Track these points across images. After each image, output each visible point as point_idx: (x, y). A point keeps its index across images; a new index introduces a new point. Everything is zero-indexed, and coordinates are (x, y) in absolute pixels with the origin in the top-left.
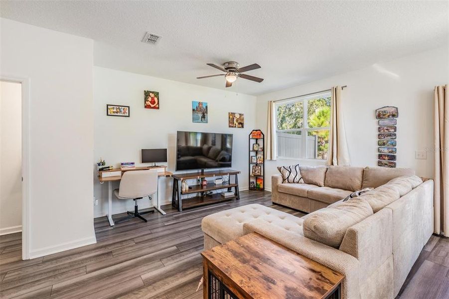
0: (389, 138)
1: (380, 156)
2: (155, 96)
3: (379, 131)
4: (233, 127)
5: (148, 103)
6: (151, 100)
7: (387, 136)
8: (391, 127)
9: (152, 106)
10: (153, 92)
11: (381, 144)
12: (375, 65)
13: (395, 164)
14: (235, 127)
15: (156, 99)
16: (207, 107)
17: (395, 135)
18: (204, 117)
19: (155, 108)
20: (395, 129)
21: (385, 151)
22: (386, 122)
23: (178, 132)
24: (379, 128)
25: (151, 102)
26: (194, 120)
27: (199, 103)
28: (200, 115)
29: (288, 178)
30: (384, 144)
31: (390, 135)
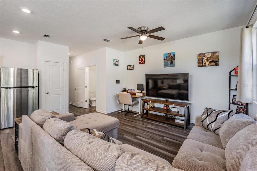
2: (143, 57)
4: (202, 66)
5: (140, 61)
6: (142, 60)
9: (142, 62)
10: (142, 56)
14: (205, 66)
15: (143, 59)
16: (174, 55)
18: (172, 62)
19: (143, 63)
23: (146, 75)
25: (141, 61)
26: (165, 66)
27: (168, 54)
28: (169, 62)
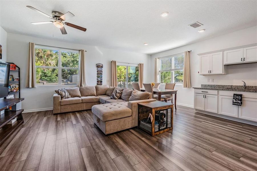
0: (100, 75)
1: (98, 81)
3: (98, 72)
7: (99, 74)
8: (101, 71)
11: (98, 77)
12: (96, 47)
13: (102, 84)
17: (102, 74)
20: (102, 72)
21: (99, 79)
22: (99, 69)
24: (98, 71)
29: (65, 96)
30: (99, 77)
31: (101, 74)
